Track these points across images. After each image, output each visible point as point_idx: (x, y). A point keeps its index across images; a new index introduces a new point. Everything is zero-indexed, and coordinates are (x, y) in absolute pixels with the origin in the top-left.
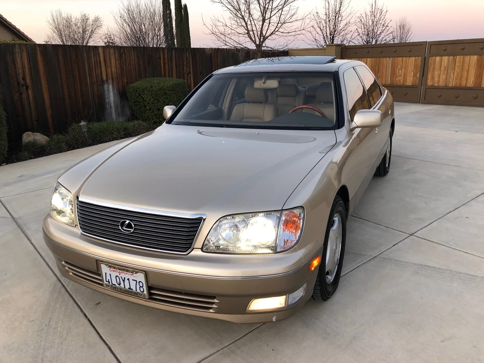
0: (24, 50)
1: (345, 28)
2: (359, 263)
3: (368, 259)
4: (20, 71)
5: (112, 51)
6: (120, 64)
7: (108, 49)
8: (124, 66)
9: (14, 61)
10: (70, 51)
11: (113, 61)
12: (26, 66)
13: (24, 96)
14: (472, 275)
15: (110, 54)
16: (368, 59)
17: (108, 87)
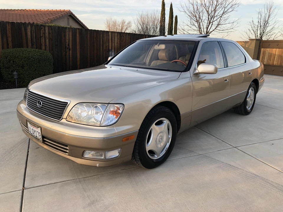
0: (71, 31)
1: (271, 31)
2: (188, 155)
3: (195, 155)
4: (67, 41)
5: (116, 34)
6: (120, 42)
7: (114, 33)
8: (122, 43)
9: (65, 36)
10: (94, 33)
11: (116, 39)
12: (71, 39)
13: (68, 54)
14: (256, 175)
15: (115, 36)
16: (277, 49)
17: (112, 53)
